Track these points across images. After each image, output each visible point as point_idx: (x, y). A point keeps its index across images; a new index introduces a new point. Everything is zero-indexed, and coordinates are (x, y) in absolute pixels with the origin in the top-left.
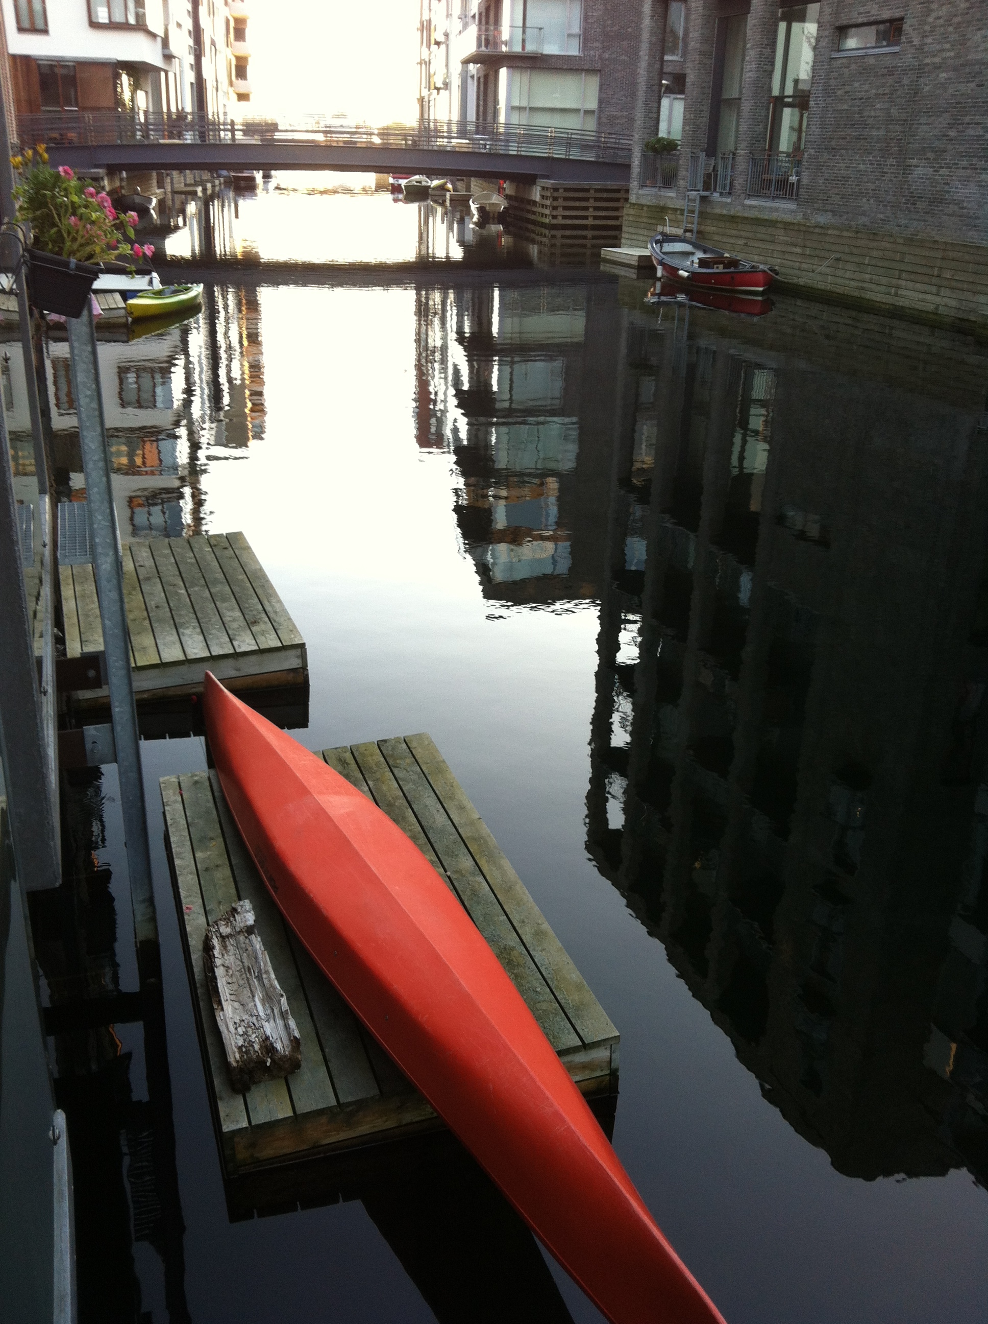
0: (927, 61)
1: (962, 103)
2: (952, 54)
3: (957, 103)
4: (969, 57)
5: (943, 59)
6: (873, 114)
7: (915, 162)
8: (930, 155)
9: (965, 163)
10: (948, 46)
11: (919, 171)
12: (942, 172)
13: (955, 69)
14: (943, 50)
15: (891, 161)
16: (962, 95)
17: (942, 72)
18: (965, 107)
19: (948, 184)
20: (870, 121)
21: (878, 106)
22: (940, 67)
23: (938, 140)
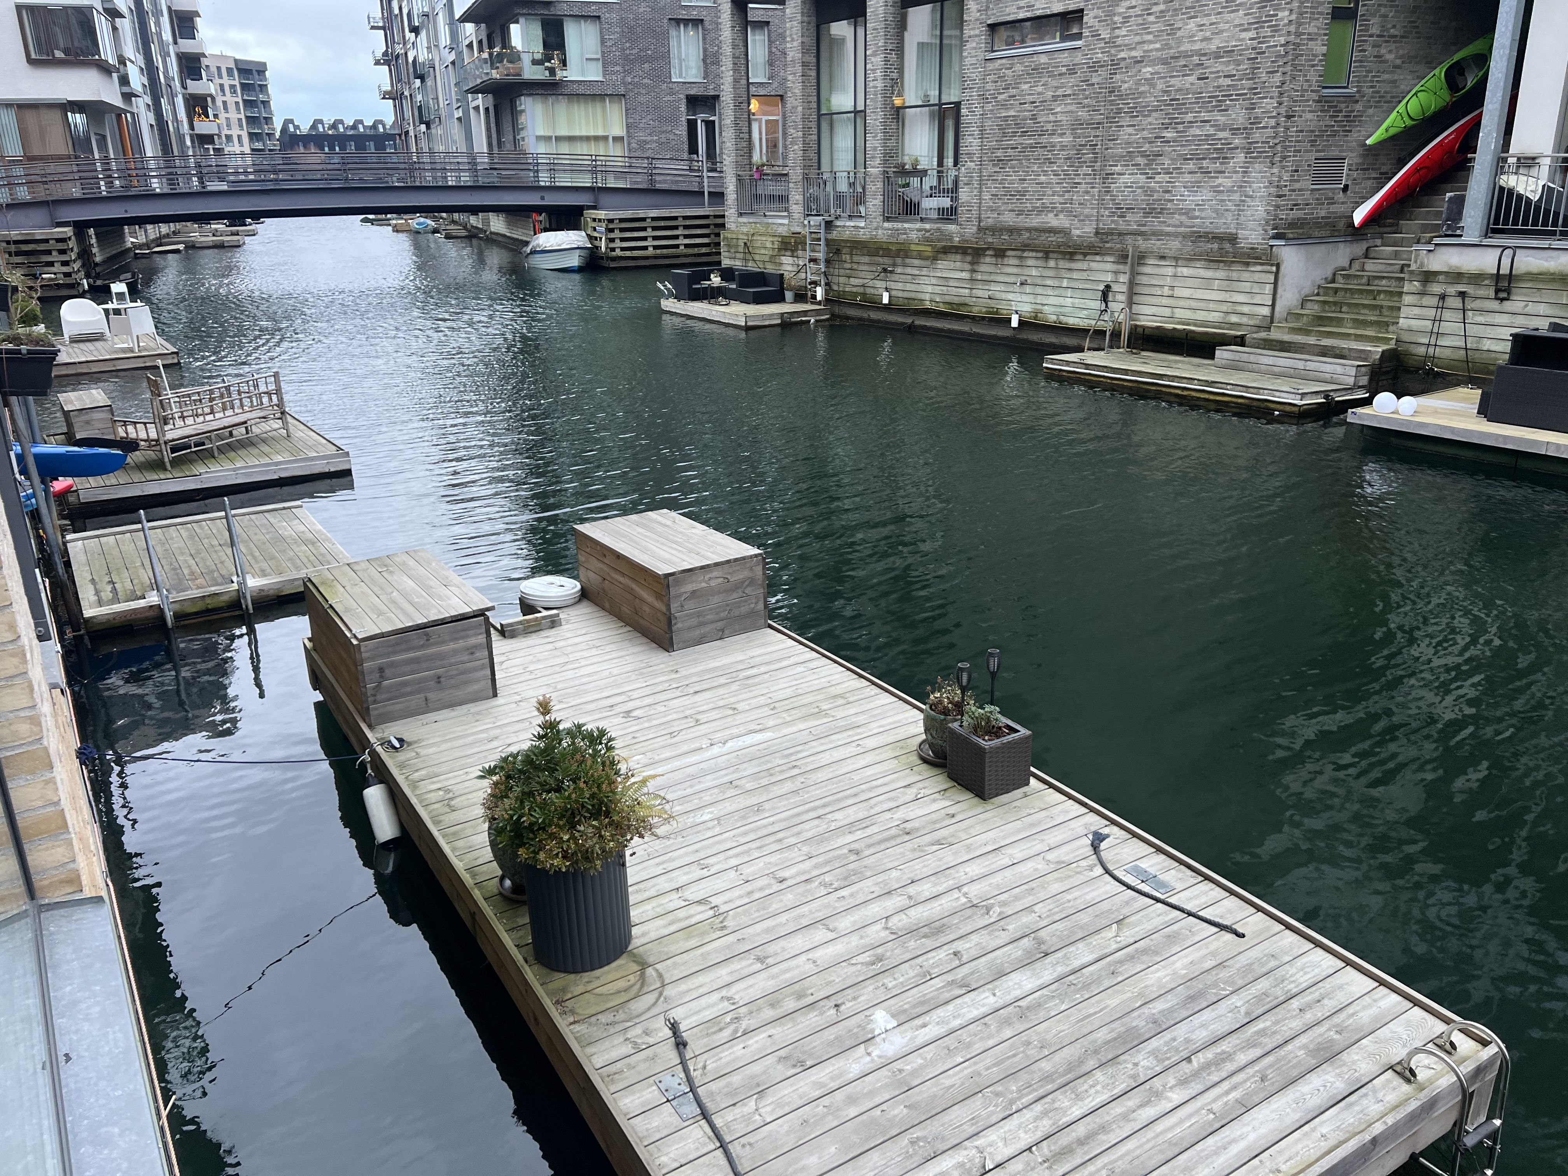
0: (1122, 55)
1: (1178, 100)
2: (1158, 46)
3: (1171, 100)
4: (1182, 49)
5: (1145, 51)
6: (1052, 118)
7: (1118, 169)
8: (1141, 160)
9: (1191, 166)
10: (1150, 37)
11: (1126, 179)
12: (1158, 178)
13: (1165, 62)
14: (1144, 42)
15: (1085, 170)
16: (1177, 91)
17: (1145, 67)
18: (1185, 104)
19: (1168, 192)
20: (1049, 127)
21: (1058, 109)
22: (1142, 61)
23: (1150, 143)
